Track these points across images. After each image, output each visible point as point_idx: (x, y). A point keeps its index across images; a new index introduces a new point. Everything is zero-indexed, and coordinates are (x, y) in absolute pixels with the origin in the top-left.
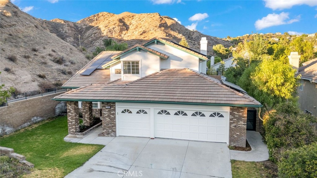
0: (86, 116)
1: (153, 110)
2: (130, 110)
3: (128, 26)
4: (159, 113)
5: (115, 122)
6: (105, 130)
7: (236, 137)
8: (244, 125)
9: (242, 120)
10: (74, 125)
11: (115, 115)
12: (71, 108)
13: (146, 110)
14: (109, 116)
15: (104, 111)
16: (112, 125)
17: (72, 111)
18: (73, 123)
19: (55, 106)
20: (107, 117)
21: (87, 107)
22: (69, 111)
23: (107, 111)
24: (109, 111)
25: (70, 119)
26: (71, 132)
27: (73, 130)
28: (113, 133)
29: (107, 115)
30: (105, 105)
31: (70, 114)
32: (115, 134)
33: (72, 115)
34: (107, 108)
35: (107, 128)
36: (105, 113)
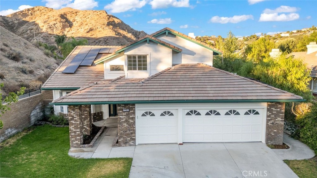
0: (85, 123)
1: (180, 111)
2: (153, 112)
3: (72, 22)
4: (188, 114)
5: (135, 127)
6: (122, 139)
7: (273, 134)
8: (281, 121)
9: (280, 116)
10: (78, 135)
11: (135, 119)
12: (74, 114)
13: (172, 112)
14: (126, 121)
15: (121, 115)
16: (131, 131)
17: (75, 117)
18: (77, 133)
19: (31, 113)
20: (124, 122)
21: (87, 112)
22: (71, 118)
23: (125, 115)
24: (127, 115)
25: (73, 128)
26: (74, 145)
27: (78, 141)
28: (132, 141)
29: (124, 120)
30: (122, 108)
31: (73, 121)
32: (135, 143)
33: (75, 122)
34: (124, 112)
35: (124, 137)
36: (122, 118)
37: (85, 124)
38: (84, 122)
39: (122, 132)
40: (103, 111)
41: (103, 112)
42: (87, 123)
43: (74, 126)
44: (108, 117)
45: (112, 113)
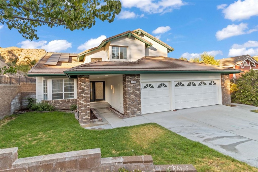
1: (173, 83)
2: (152, 84)
5: (140, 98)
6: (130, 110)
11: (140, 90)
12: (85, 86)
13: (166, 84)
14: (134, 92)
15: (129, 87)
16: (138, 102)
17: (86, 90)
18: (87, 106)
19: (11, 102)
22: (82, 90)
23: (132, 87)
24: (134, 86)
25: (83, 101)
26: (84, 121)
27: (88, 116)
28: (138, 111)
29: (132, 92)
30: (129, 80)
31: (84, 94)
32: (140, 113)
33: (86, 96)
34: (132, 83)
35: (132, 107)
36: (130, 89)
39: (130, 103)
43: (84, 100)
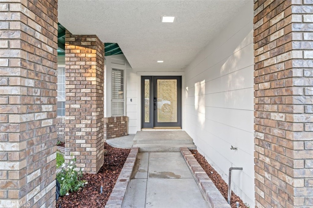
37: (79, 134)
38: (78, 126)
40: (128, 115)
41: (128, 118)
42: (89, 130)
44: (140, 130)
45: (147, 120)
